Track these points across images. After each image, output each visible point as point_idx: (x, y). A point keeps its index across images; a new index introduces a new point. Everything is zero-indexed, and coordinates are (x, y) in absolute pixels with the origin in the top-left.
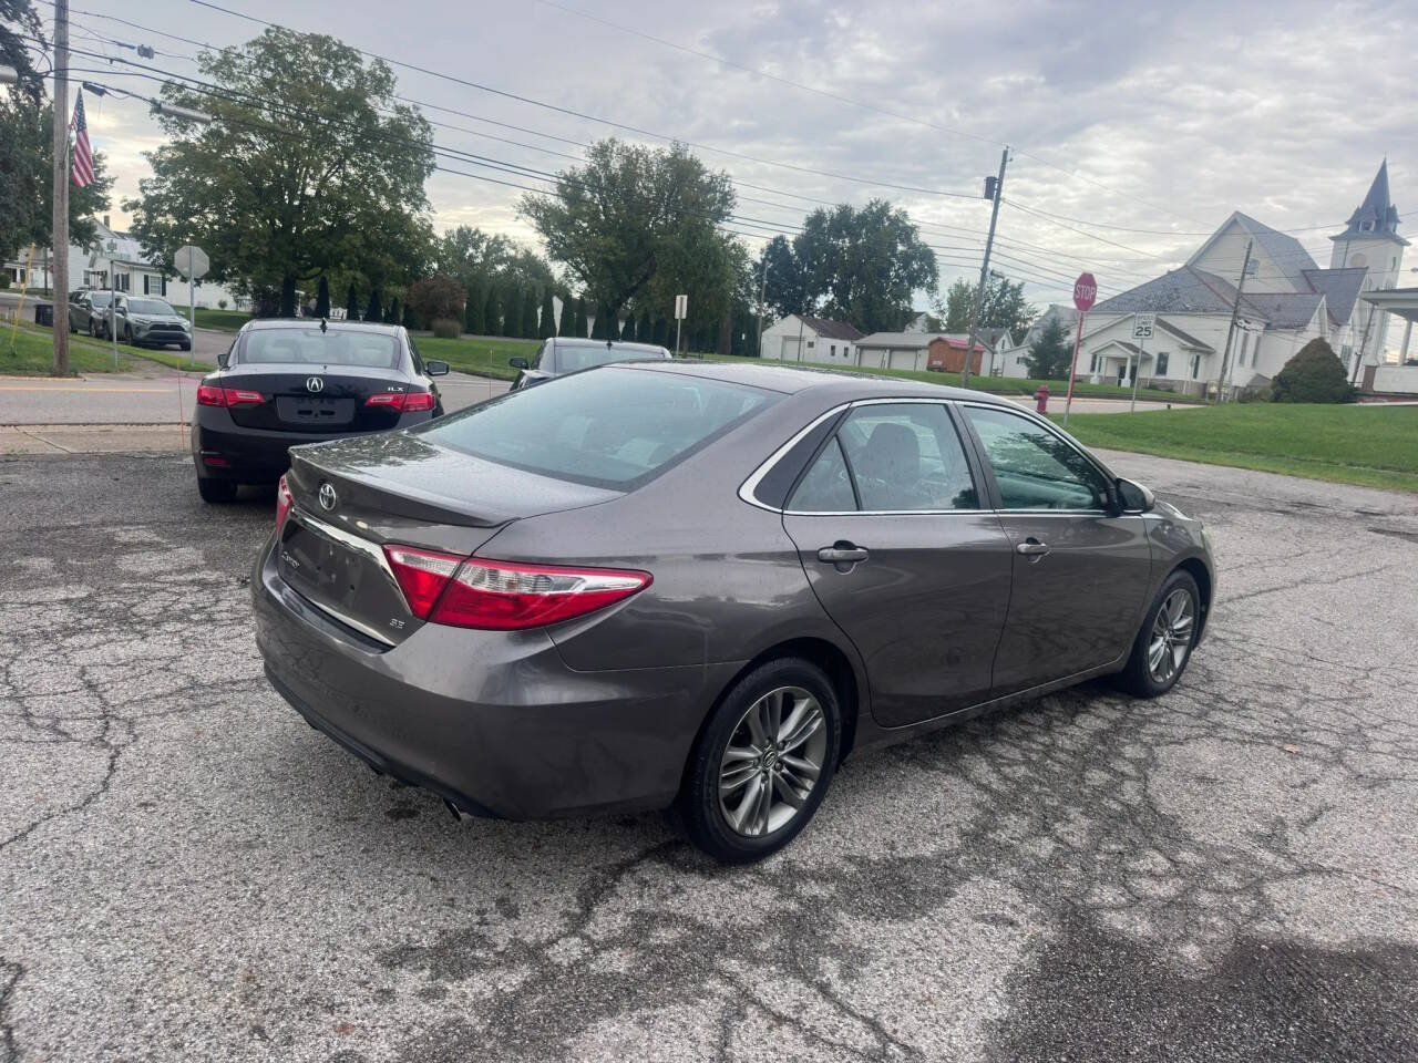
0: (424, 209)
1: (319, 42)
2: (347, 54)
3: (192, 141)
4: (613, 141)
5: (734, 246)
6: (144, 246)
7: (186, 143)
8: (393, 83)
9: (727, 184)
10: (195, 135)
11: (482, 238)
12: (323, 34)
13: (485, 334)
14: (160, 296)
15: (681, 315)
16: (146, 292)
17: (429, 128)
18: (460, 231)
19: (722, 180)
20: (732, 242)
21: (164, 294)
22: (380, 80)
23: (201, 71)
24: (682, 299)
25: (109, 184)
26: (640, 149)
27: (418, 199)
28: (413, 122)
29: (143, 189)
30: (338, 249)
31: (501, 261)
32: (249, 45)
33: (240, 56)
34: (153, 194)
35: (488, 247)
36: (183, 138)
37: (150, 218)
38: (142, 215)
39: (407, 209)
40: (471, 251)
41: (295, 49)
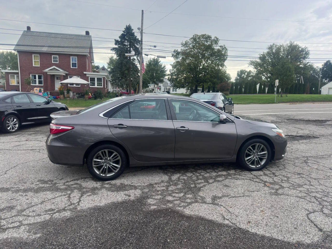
0: (224, 67)
1: (203, 36)
2: (209, 37)
3: (179, 61)
4: (274, 44)
5: (309, 65)
6: (170, 82)
7: (178, 61)
8: (219, 41)
9: (307, 49)
10: (180, 59)
11: (246, 72)
12: (204, 34)
13: (239, 94)
14: (175, 92)
15: (277, 85)
16: (173, 91)
17: (227, 50)
18: (241, 71)
19: (305, 49)
20: (308, 64)
21: (176, 91)
22: (216, 41)
23: (181, 46)
24: (277, 81)
25: (166, 71)
26: (281, 45)
27: (222, 65)
28: (223, 49)
29: (170, 71)
30: (205, 79)
31: (250, 76)
32: (190, 39)
33: (188, 42)
34: (172, 72)
35: (247, 74)
36: (177, 60)
37: (172, 77)
38: (170, 77)
39: (221, 68)
40: (243, 75)
41: (199, 38)
